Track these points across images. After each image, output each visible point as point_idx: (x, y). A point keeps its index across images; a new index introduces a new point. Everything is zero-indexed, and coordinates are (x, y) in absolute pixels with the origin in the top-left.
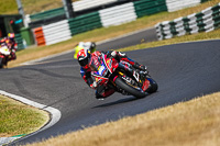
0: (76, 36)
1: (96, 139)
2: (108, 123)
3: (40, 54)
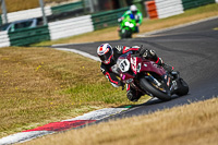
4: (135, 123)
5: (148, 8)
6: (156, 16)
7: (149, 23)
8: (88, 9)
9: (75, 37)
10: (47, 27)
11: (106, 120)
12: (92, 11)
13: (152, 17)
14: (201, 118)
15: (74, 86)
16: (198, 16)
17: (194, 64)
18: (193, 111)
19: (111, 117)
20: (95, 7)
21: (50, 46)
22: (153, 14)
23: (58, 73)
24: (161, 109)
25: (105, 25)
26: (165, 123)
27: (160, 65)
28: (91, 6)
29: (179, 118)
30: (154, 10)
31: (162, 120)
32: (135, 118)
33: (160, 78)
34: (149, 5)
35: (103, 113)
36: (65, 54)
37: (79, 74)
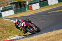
0: (41, 8)
1: (47, 36)
2: (50, 32)
3: (31, 12)
4: (28, 40)
5: (30, 7)
6: (32, 9)
7: (30, 11)
8: (13, 8)
9: (9, 16)
10: (1, 13)
11: (20, 39)
12: (14, 8)
13: (31, 10)
14: (47, 38)
15: (10, 30)
16: (44, 9)
17: (44, 23)
18: (44, 36)
19: (21, 38)
20: (14, 7)
21: (2, 19)
22: (31, 9)
23: (5, 26)
24: (35, 35)
25: (18, 12)
26: (37, 39)
27: (32, 24)
28: (13, 7)
29: (40, 38)
30: (32, 8)
31: (36, 38)
32: (28, 38)
33: (32, 27)
34: (30, 6)
35: (18, 37)
36: (7, 21)
37: (11, 26)
